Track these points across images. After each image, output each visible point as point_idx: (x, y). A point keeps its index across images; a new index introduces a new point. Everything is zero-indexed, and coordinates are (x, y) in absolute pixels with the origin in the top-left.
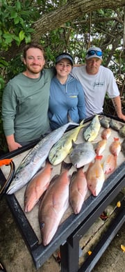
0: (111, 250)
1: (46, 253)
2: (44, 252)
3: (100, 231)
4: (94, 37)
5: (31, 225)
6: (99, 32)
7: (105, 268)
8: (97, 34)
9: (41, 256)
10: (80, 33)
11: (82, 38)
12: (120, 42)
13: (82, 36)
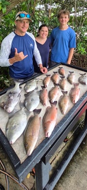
0: (71, 164)
1: (26, 170)
2: (25, 170)
3: (63, 150)
4: (53, 7)
5: (14, 149)
6: (56, 3)
7: (68, 178)
8: (55, 4)
9: (23, 172)
10: (42, 4)
11: (43, 8)
12: (72, 10)
13: (44, 6)
